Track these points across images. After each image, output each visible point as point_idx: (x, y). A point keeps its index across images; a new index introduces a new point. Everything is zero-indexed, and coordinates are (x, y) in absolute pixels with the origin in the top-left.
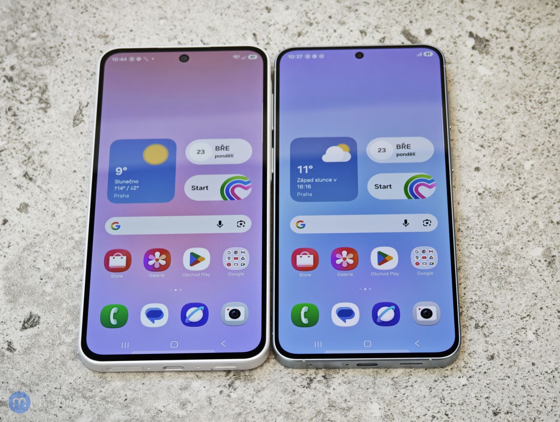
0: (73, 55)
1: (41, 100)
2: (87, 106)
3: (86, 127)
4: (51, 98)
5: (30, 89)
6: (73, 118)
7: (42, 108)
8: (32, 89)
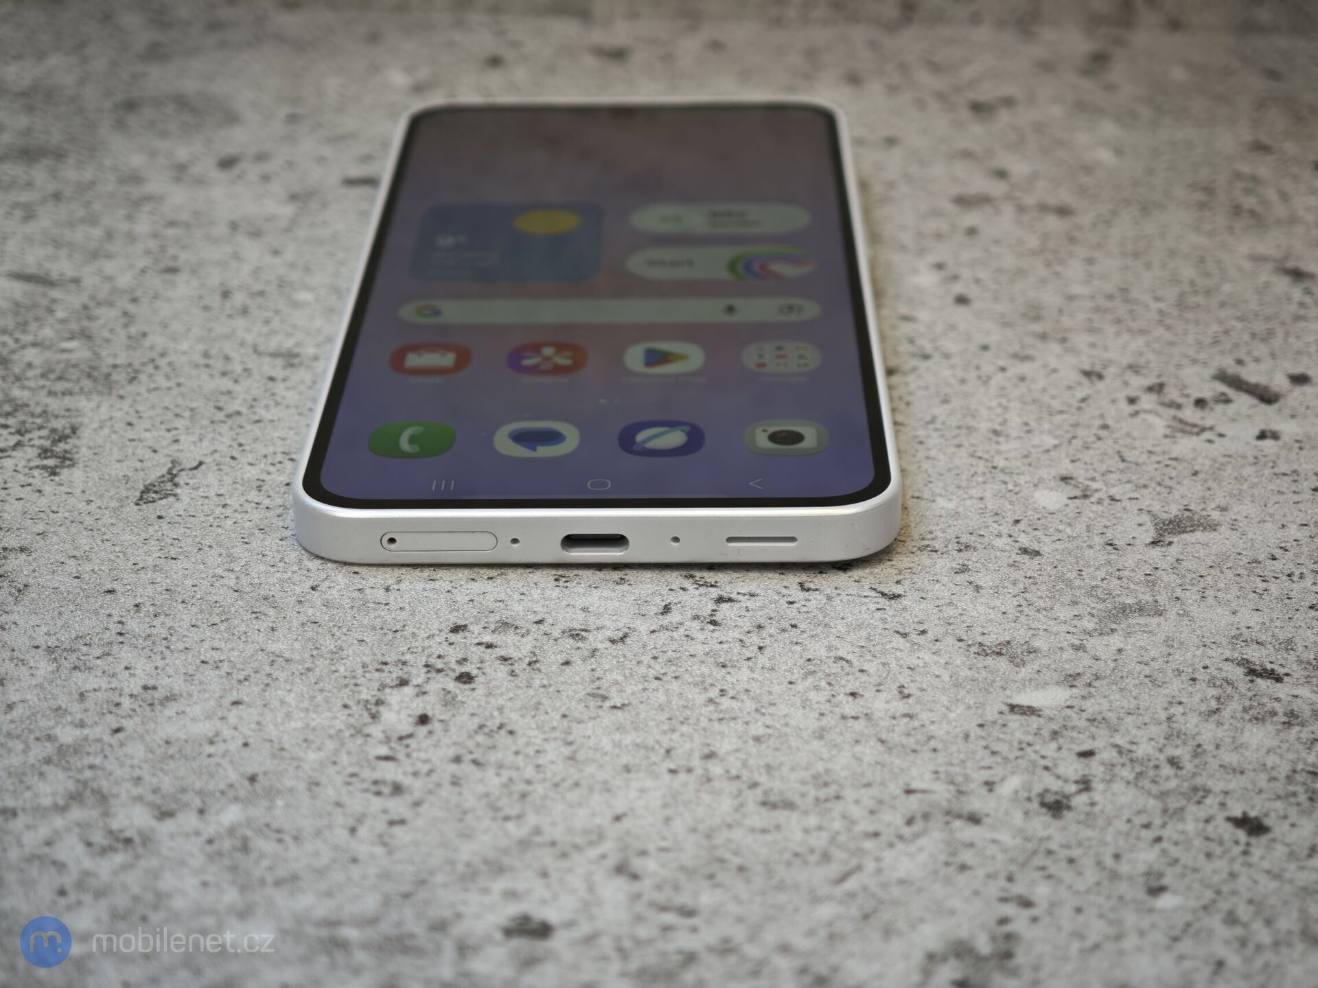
0: (182, 380)
1: (45, 453)
2: (196, 468)
3: (179, 507)
4: (84, 450)
5: (19, 432)
6: (142, 488)
7: (44, 468)
8: (27, 431)
